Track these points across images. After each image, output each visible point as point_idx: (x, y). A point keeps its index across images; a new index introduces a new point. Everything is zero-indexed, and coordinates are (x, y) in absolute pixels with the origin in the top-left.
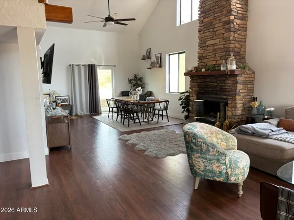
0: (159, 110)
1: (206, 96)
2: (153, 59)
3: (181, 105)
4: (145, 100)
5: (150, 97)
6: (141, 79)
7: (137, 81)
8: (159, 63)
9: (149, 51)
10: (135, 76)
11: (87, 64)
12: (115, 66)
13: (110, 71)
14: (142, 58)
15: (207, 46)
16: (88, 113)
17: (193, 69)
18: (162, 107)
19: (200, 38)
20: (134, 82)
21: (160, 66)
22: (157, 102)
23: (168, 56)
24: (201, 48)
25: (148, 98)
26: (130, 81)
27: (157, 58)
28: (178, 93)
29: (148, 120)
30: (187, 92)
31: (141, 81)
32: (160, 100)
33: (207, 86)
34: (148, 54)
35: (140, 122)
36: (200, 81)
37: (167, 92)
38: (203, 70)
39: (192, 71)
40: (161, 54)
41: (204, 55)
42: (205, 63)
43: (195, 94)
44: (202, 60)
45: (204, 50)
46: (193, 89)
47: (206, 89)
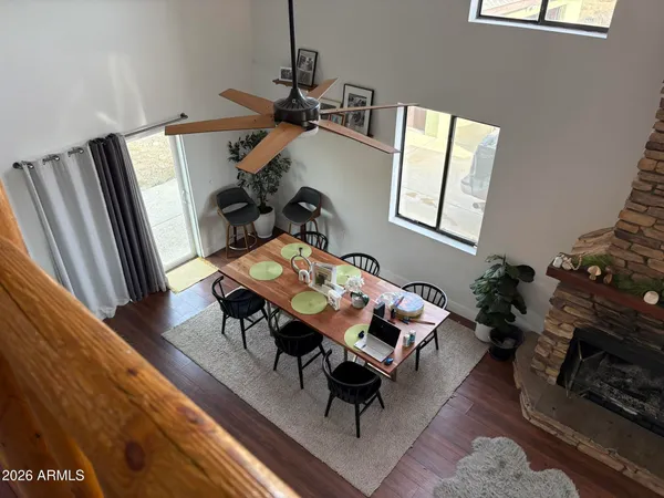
8: (366, 123)
9: (311, 62)
11: (87, 141)
12: (183, 115)
14: (279, 79)
26: (235, 152)
27: (355, 101)
28: (440, 231)
34: (307, 70)
40: (373, 92)
41: (648, 233)
42: (649, 261)
43: (572, 324)
44: (632, 243)
45: (657, 218)
46: (566, 309)
47: (631, 334)
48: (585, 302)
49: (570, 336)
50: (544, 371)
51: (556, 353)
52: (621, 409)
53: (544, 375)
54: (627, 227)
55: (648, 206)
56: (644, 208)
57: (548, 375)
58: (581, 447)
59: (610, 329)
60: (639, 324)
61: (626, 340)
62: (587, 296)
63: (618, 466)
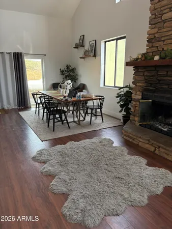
0: (92, 109)
1: (156, 95)
2: (87, 47)
3: (118, 103)
4: (75, 96)
5: (82, 93)
6: (73, 70)
7: (70, 73)
8: (93, 52)
9: (83, 38)
10: (68, 67)
11: (13, 52)
12: (45, 55)
13: (40, 60)
14: (75, 46)
15: (164, 21)
16: (16, 107)
17: (140, 57)
18: (95, 104)
19: (152, 11)
20: (67, 74)
21: (95, 56)
22: (89, 100)
23: (104, 43)
24: (154, 26)
25: (79, 93)
26: (62, 72)
27: (91, 46)
28: (115, 87)
29: (79, 121)
30: (127, 87)
31: (74, 73)
32: (94, 97)
33: (160, 80)
34: (81, 41)
35: (67, 122)
36: (148, 74)
37: (102, 85)
38: (157, 58)
39: (137, 59)
40: (95, 41)
41: (157, 36)
44: (153, 43)
45: (158, 28)
47: (157, 85)
48: (142, 77)
50: (134, 120)
51: (137, 108)
53: (134, 122)
54: (150, 36)
55: (154, 24)
58: (140, 144)
59: (151, 86)
60: (159, 78)
61: (157, 89)
62: (142, 74)
63: (152, 149)
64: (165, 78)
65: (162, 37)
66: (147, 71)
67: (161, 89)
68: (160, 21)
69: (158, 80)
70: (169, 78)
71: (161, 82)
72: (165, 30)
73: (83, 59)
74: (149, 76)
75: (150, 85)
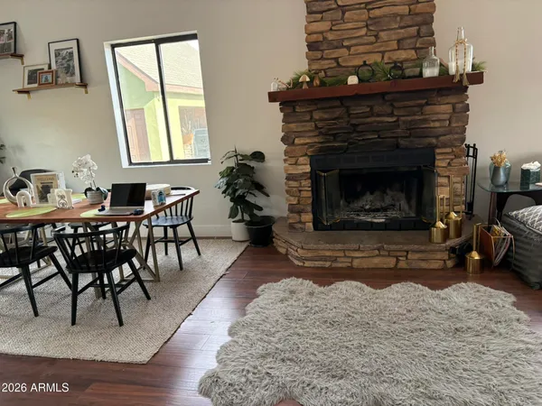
9: (11, 31)
15: (344, 9)
21: (84, 84)
23: (110, 50)
28: (173, 162)
33: (356, 126)
36: (325, 116)
37: (125, 162)
38: (354, 80)
40: (78, 40)
41: (330, 36)
42: (340, 60)
43: (306, 155)
44: (322, 51)
45: (332, 21)
46: (297, 141)
47: (352, 136)
48: (309, 124)
49: (308, 169)
50: (300, 222)
51: (304, 194)
52: (372, 223)
53: (300, 226)
54: (314, 37)
55: (321, 12)
56: (320, 16)
57: (304, 223)
59: (335, 140)
60: (354, 122)
61: (350, 144)
62: (308, 118)
63: (391, 262)
64: (369, 120)
65: (343, 40)
66: (318, 109)
67: (361, 143)
68: (334, 6)
69: (352, 125)
70: (378, 119)
71: (359, 129)
72: (350, 25)
73: (26, 95)
74: (326, 120)
75: (332, 138)
